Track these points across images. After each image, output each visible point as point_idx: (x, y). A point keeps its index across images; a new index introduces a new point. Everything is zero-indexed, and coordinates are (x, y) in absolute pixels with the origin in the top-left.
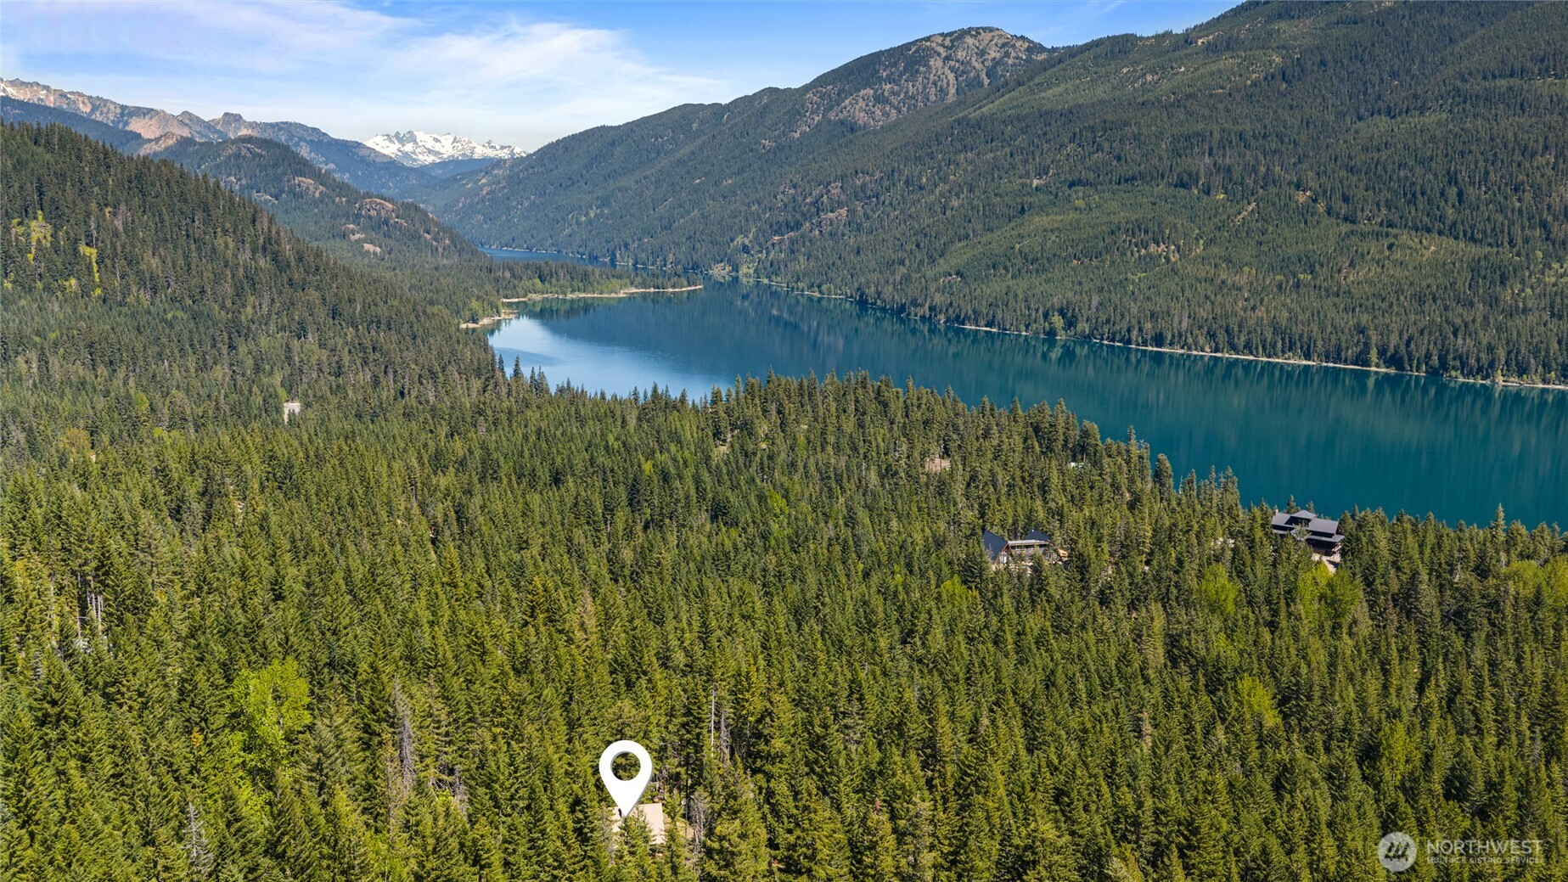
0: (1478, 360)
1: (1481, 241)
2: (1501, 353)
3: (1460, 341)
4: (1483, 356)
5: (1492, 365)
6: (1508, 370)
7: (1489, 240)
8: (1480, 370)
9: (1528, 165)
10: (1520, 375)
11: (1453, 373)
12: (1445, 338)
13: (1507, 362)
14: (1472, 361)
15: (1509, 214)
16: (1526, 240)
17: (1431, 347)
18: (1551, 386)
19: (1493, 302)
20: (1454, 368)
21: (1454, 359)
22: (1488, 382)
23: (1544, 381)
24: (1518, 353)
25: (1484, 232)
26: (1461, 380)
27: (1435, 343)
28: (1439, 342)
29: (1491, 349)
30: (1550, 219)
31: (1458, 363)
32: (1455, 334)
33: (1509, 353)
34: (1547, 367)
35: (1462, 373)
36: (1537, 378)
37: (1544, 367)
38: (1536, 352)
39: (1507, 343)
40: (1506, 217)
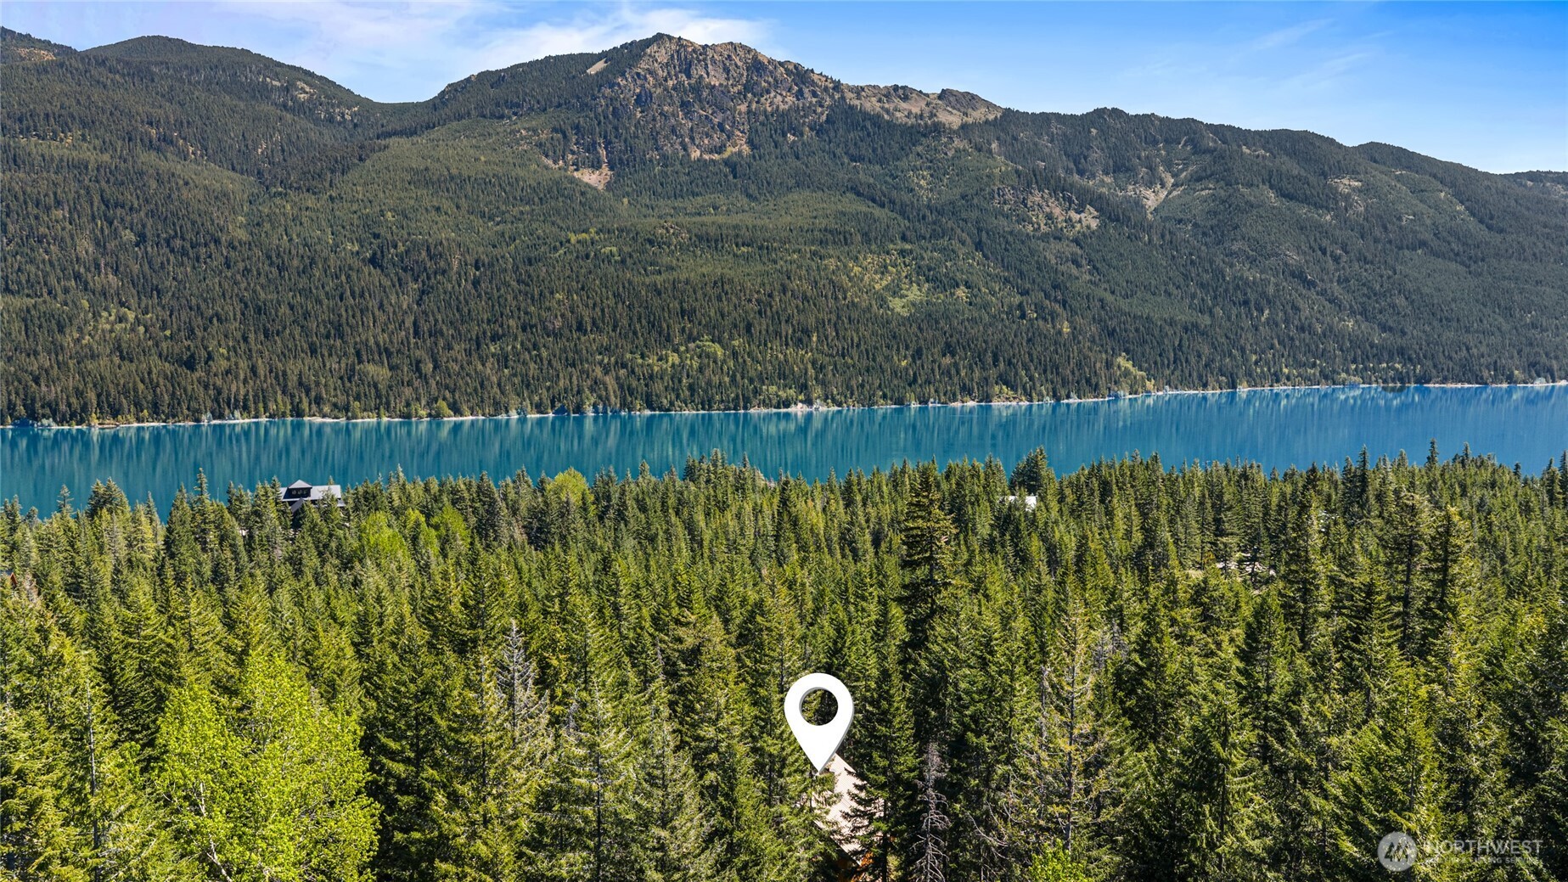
0: (69, 405)
1: (19, 292)
2: (92, 396)
3: (44, 389)
4: (73, 400)
5: (84, 408)
6: (101, 413)
7: (26, 291)
8: (73, 415)
9: (46, 218)
10: (115, 416)
11: (45, 422)
12: (26, 387)
13: (98, 405)
14: (63, 407)
15: (41, 266)
16: (66, 291)
17: (13, 397)
18: (146, 424)
19: (57, 349)
20: (44, 416)
21: (43, 407)
22: (84, 427)
23: (139, 420)
24: (108, 395)
25: (19, 283)
26: (55, 427)
27: (17, 394)
28: (21, 392)
29: (79, 394)
30: (82, 270)
31: (48, 411)
32: (36, 380)
33: (99, 396)
34: (138, 406)
35: (55, 420)
36: (131, 418)
37: (135, 405)
38: (126, 393)
39: (95, 386)
40: (38, 268)
